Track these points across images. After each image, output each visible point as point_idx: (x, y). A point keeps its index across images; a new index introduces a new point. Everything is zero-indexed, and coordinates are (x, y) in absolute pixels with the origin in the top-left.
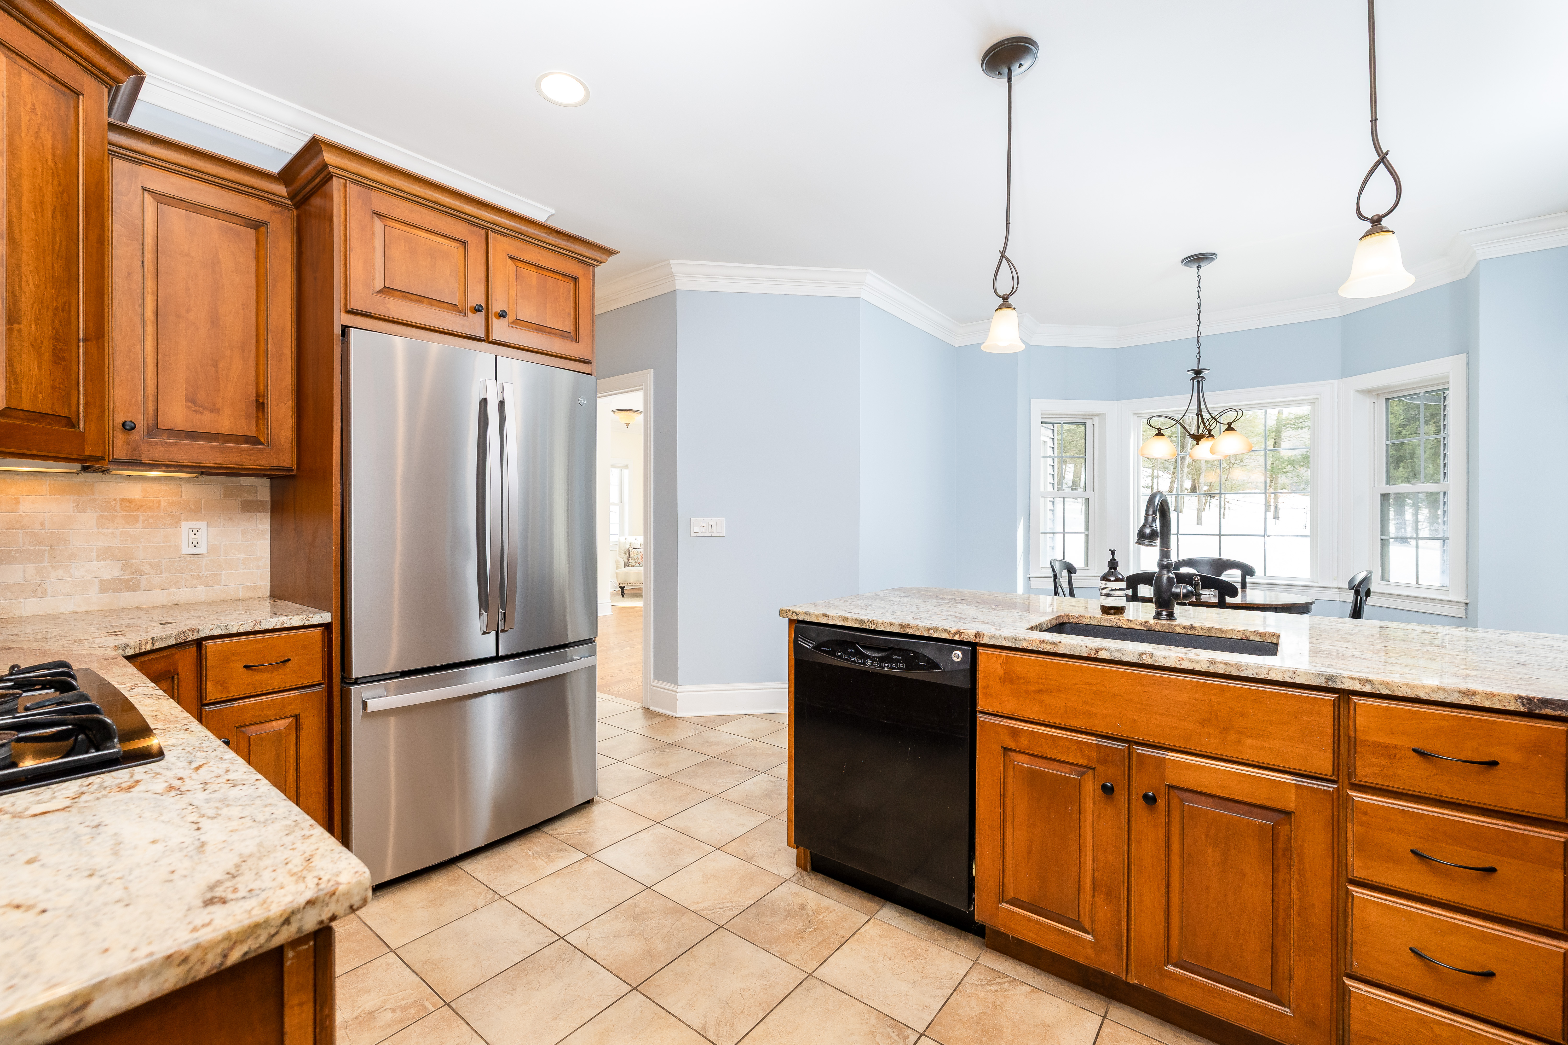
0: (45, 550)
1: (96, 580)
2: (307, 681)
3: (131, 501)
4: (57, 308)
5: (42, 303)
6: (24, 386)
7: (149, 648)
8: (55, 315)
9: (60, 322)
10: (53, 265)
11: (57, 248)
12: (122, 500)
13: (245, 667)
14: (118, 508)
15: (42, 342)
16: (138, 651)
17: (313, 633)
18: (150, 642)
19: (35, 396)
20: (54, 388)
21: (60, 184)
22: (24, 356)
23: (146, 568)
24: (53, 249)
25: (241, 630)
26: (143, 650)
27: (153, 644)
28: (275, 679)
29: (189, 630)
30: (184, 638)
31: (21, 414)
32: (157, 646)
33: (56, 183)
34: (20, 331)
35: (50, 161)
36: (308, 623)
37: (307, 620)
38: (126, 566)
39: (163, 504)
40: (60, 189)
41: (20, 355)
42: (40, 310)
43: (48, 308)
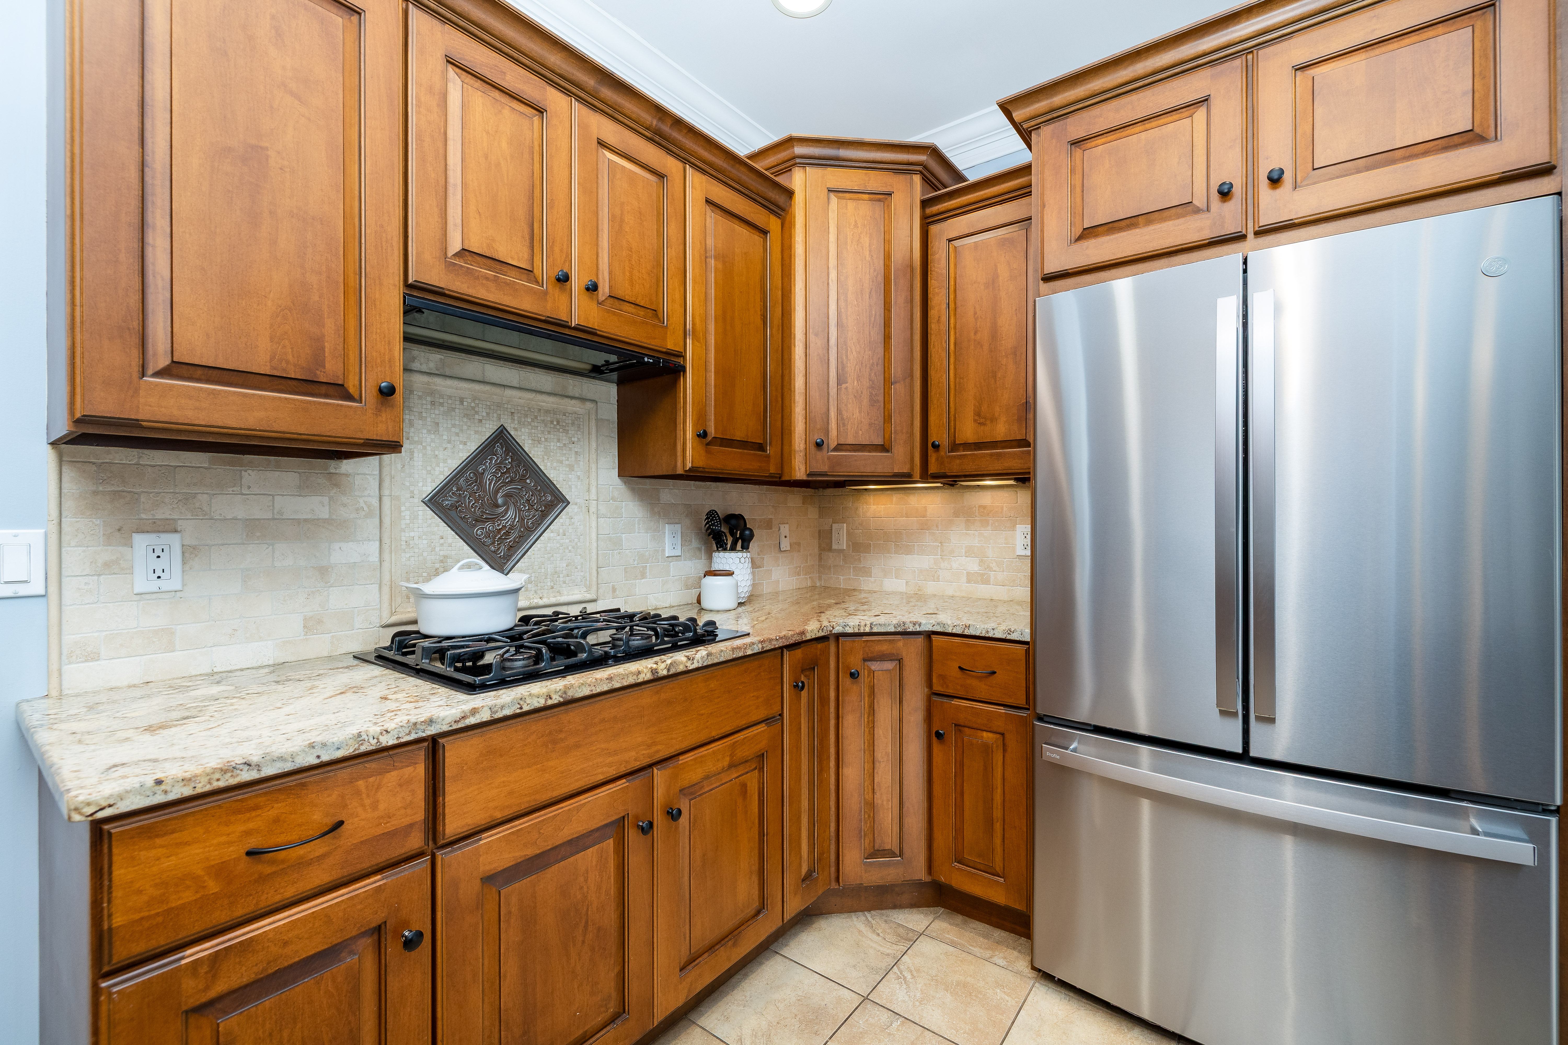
0: (938, 546)
1: (965, 572)
2: (1011, 701)
3: (984, 507)
4: (873, 365)
5: (862, 363)
6: (849, 427)
7: (867, 630)
8: (871, 370)
9: (875, 374)
10: (870, 333)
11: (873, 319)
12: (980, 506)
13: (960, 668)
14: (977, 514)
15: (862, 393)
16: (856, 631)
17: (1017, 649)
18: (869, 626)
19: (857, 433)
20: (870, 424)
21: (875, 270)
22: (849, 406)
23: (993, 565)
24: (870, 321)
25: (954, 631)
26: (862, 631)
27: (872, 628)
28: (982, 689)
29: (910, 622)
30: (903, 628)
31: (848, 446)
32: (875, 630)
33: (872, 271)
34: (846, 388)
35: (867, 256)
36: (1009, 637)
37: (1009, 634)
38: (981, 562)
39: (1005, 509)
40: (875, 274)
41: (846, 405)
42: (860, 370)
43: (866, 366)
